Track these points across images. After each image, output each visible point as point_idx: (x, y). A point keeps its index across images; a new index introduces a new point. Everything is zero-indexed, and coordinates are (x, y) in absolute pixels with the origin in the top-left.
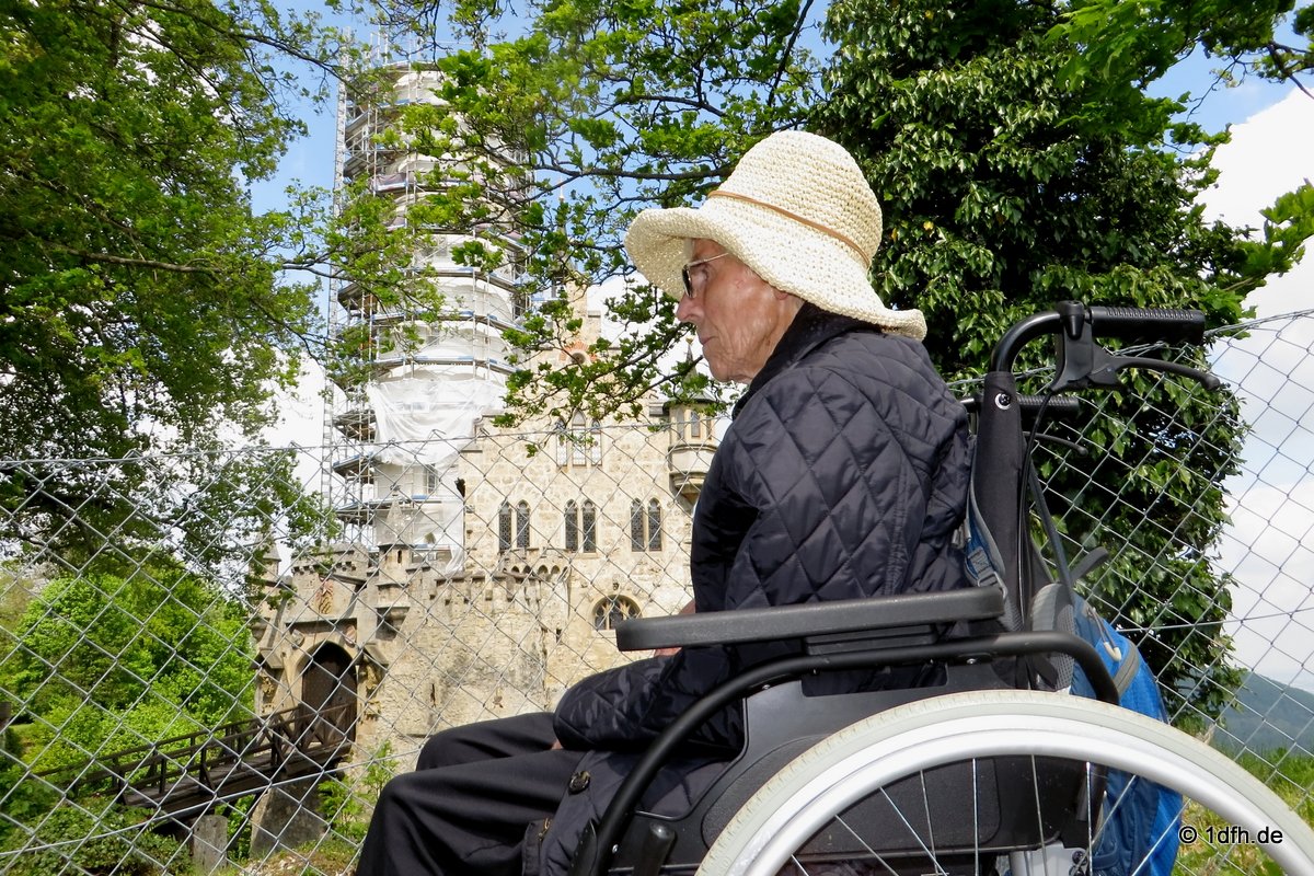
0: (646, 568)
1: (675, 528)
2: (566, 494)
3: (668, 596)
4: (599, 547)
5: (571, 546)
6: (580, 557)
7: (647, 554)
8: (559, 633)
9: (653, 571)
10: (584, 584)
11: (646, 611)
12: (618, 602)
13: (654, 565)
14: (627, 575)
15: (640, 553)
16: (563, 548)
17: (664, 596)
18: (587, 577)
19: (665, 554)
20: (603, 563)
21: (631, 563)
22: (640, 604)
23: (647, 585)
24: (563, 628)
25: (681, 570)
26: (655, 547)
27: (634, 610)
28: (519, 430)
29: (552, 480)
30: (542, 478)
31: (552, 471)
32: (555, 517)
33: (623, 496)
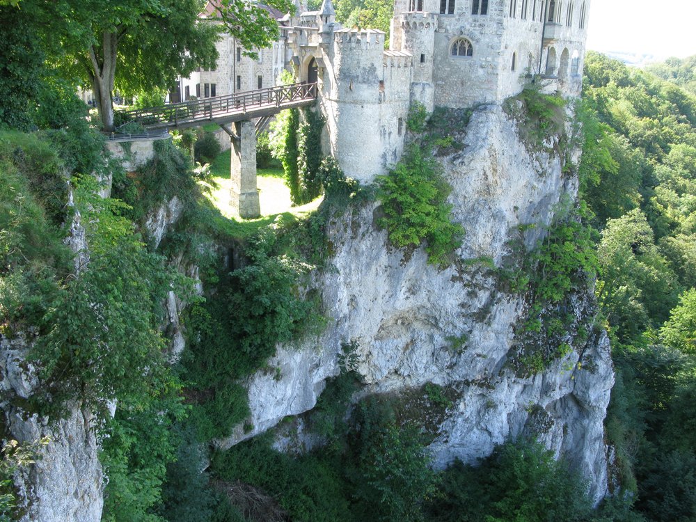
1: (494, 2)
3: (487, 40)
4: (456, 11)
5: (443, 10)
6: (446, 16)
7: (479, 16)
8: (422, 56)
9: (482, 26)
10: (447, 31)
11: (476, 47)
12: (463, 41)
13: (482, 22)
14: (468, 27)
15: (475, 15)
16: (438, 11)
17: (485, 40)
18: (448, 27)
19: (488, 16)
20: (456, 20)
21: (470, 20)
22: (473, 43)
23: (477, 33)
24: (425, 53)
25: (495, 26)
26: (484, 12)
27: (470, 46)
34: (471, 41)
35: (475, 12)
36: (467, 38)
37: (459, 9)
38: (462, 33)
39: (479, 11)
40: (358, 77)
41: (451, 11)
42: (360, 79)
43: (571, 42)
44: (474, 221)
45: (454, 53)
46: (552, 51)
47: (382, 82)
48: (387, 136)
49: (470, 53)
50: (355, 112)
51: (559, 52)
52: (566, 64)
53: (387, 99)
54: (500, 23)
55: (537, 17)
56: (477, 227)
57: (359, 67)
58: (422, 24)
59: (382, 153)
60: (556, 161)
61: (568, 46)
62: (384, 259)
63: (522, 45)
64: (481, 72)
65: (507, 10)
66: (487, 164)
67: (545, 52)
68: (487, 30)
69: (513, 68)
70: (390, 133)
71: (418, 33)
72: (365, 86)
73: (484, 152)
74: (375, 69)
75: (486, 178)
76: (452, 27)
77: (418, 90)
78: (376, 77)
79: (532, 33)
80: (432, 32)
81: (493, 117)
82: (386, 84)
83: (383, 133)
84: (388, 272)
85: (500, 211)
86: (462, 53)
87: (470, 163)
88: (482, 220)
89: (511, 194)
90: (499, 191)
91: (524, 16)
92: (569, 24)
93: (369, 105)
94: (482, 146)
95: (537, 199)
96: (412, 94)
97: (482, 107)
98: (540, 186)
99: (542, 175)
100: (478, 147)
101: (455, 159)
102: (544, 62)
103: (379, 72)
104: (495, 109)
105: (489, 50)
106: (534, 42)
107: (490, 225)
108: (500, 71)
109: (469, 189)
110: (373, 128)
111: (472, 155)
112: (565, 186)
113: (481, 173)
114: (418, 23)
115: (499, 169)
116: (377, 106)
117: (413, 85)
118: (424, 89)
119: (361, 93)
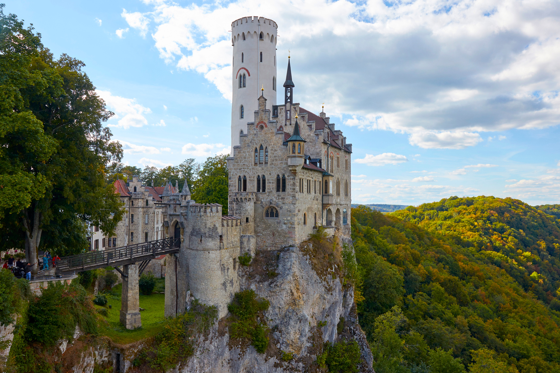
0: (280, 197)
1: (290, 184)
2: (257, 173)
3: (287, 207)
4: (266, 190)
5: (258, 190)
6: (261, 194)
7: (281, 193)
8: (247, 219)
9: (283, 198)
10: (262, 202)
11: (280, 212)
12: (272, 208)
13: (283, 196)
14: (274, 199)
15: (279, 192)
16: (256, 191)
17: (285, 207)
18: (263, 200)
19: (286, 193)
20: (267, 195)
21: (276, 196)
22: (278, 209)
23: (280, 203)
24: (249, 217)
25: (291, 198)
26: (284, 190)
27: (277, 211)
28: (244, 152)
29: (253, 169)
30: (250, 168)
31: (253, 166)
32: (254, 180)
33: (274, 173)
34: (276, 207)
35: (278, 190)
36: (275, 206)
37: (268, 189)
38: (271, 203)
39: (281, 190)
40: (205, 233)
41: (264, 190)
42: (207, 235)
43: (341, 205)
44: (287, 324)
45: (267, 215)
46: (329, 211)
47: (221, 236)
48: (226, 271)
49: (277, 216)
50: (205, 256)
51: (334, 211)
52: (340, 218)
53: (225, 247)
54: (294, 196)
55: (318, 191)
56: (289, 328)
57: (206, 227)
58: (246, 199)
59: (222, 282)
60: (338, 280)
61: (339, 207)
62: (227, 354)
63: (309, 209)
64: (284, 226)
65: (297, 188)
66: (292, 286)
67: (325, 212)
68: (286, 201)
69: (305, 223)
70: (228, 269)
71: (244, 205)
72: (210, 239)
73: (290, 278)
74: (217, 229)
75: (293, 294)
76: (265, 199)
77: (246, 240)
78: (218, 233)
79: (315, 202)
80: (252, 204)
81: (294, 255)
82: (224, 238)
83: (223, 268)
84: (230, 364)
85: (304, 316)
86: (272, 216)
87: (281, 285)
88: (292, 323)
89: (310, 303)
90: (302, 302)
91: (309, 191)
92: (338, 194)
93: (213, 252)
94: (288, 274)
95: (327, 306)
96: (242, 243)
97: (287, 249)
98: (328, 297)
99: (329, 290)
100: (286, 274)
101: (272, 283)
102: (325, 218)
103: (219, 230)
104: (294, 249)
105: (289, 213)
106: (317, 206)
107: (297, 326)
108: (296, 226)
109: (282, 303)
110: (216, 266)
111: (282, 280)
112: (345, 296)
113: (289, 291)
114: (243, 198)
115: (301, 288)
116: (218, 252)
117: (242, 237)
118: (249, 239)
119: (208, 244)
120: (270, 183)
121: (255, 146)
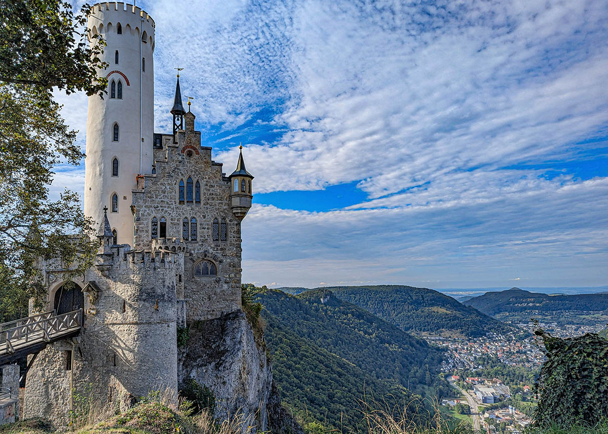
0: (219, 248)
1: (233, 231)
2: (183, 214)
3: (229, 260)
4: (198, 238)
5: (185, 238)
6: (190, 243)
7: (220, 242)
8: (180, 276)
9: (223, 249)
10: (191, 255)
11: (219, 267)
12: (206, 263)
13: (223, 246)
15: (217, 241)
16: (182, 238)
17: (227, 260)
18: (193, 252)
19: (228, 242)
20: (200, 245)
21: (213, 245)
22: (216, 263)
23: (219, 255)
24: (182, 274)
25: (235, 249)
27: (213, 267)
28: (162, 184)
29: (177, 208)
30: (172, 206)
31: (177, 204)
32: (179, 224)
33: (210, 216)
36: (211, 259)
37: (201, 236)
38: (205, 255)
40: (163, 296)
41: (194, 238)
42: (166, 297)
45: (198, 272)
49: (214, 272)
57: (164, 286)
64: (225, 286)
68: (228, 253)
72: (170, 305)
73: (240, 354)
75: (241, 377)
76: (196, 251)
77: (179, 307)
81: (242, 322)
86: (205, 273)
87: (230, 366)
90: (247, 387)
93: (173, 324)
94: (239, 349)
97: (234, 316)
105: (232, 268)
109: (231, 390)
113: (238, 373)
115: (246, 367)
118: (183, 306)
119: (167, 311)
120: (205, 229)
121: (181, 177)
